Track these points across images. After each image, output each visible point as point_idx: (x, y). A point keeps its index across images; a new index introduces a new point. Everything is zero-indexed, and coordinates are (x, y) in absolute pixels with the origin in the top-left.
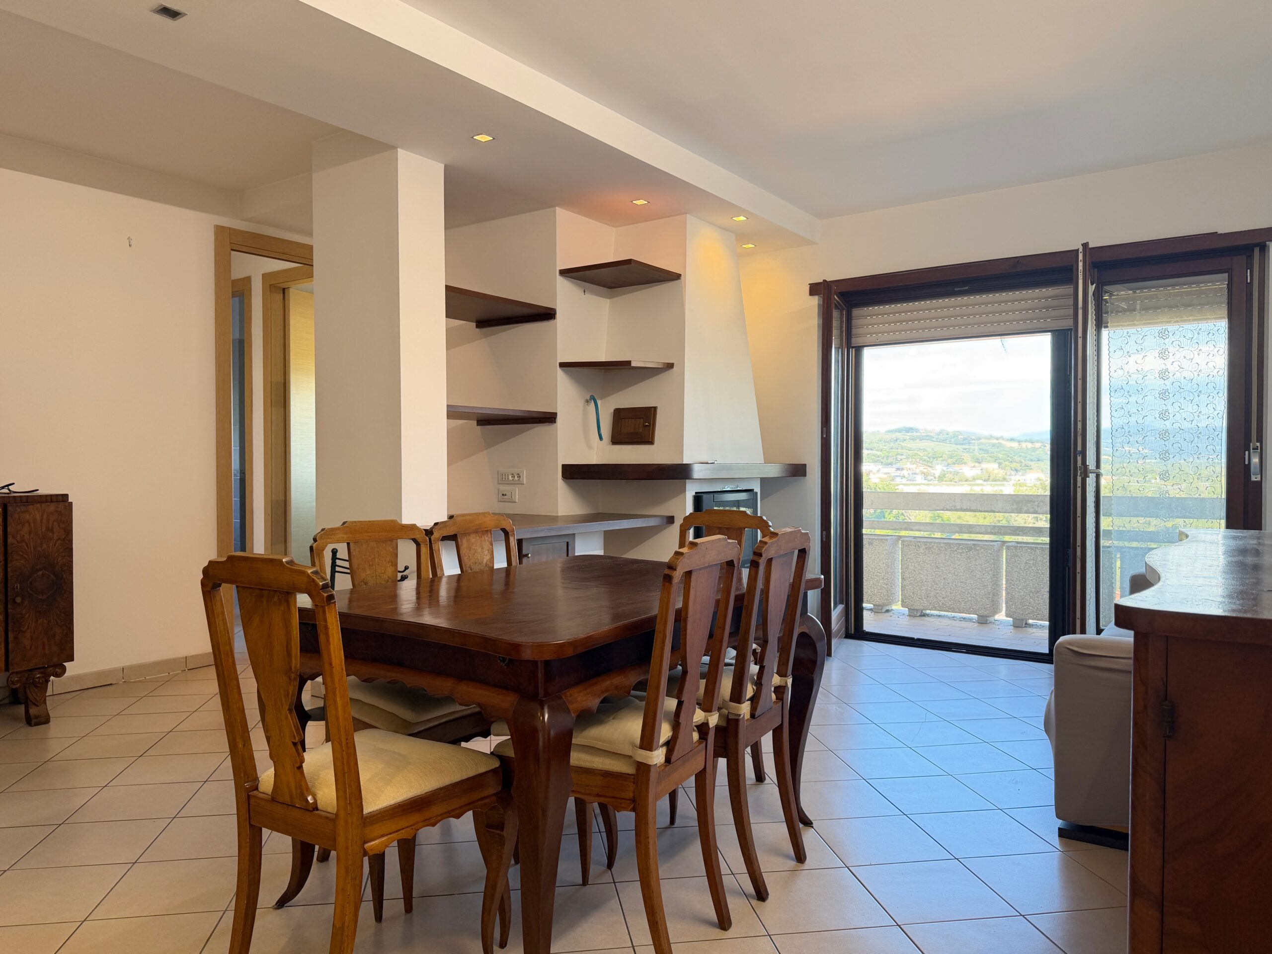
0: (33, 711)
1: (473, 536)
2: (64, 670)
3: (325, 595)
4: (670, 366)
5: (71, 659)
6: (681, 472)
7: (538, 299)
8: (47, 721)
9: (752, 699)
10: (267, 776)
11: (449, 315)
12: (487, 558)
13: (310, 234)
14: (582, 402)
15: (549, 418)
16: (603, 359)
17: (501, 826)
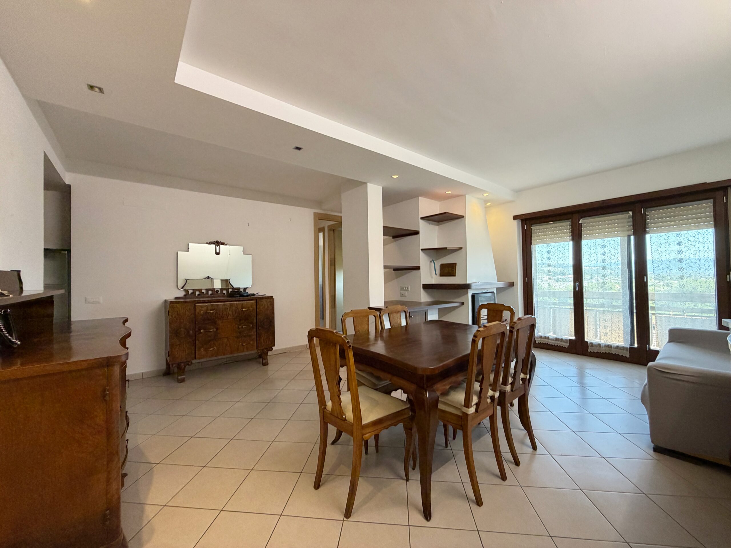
0: (264, 361)
1: (394, 313)
2: (272, 348)
3: (348, 345)
4: (461, 248)
5: (274, 346)
6: (466, 287)
7: (412, 228)
8: (268, 365)
9: (511, 384)
10: (329, 404)
11: (384, 235)
12: (399, 321)
13: (341, 212)
14: (429, 262)
15: (418, 268)
16: (436, 247)
17: (411, 429)
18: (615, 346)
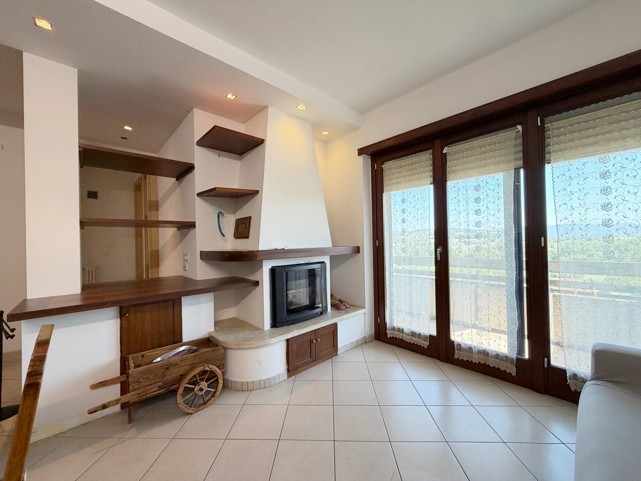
4: (257, 192)
15: (192, 225)
18: (494, 353)
